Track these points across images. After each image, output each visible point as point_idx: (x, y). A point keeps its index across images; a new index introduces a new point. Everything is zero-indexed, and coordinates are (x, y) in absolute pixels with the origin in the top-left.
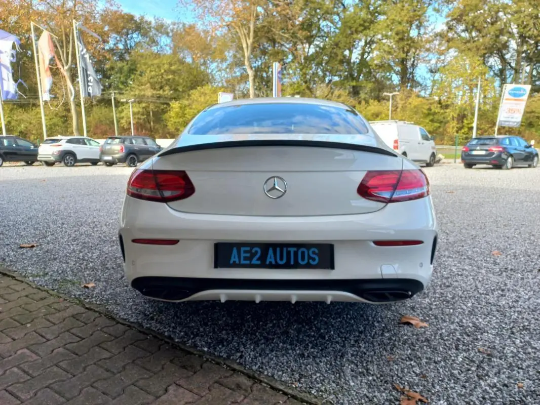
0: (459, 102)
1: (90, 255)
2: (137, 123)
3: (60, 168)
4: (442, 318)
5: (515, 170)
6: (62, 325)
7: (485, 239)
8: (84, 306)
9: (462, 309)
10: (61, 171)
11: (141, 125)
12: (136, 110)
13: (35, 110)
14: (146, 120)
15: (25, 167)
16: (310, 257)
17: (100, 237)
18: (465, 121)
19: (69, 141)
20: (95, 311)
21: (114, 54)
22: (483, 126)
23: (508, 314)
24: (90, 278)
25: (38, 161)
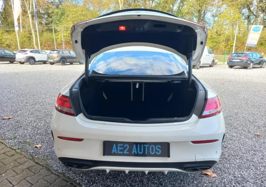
0: (227, 32)
1: (39, 124)
2: (66, 41)
3: (27, 65)
4: (224, 171)
5: (254, 70)
6: (21, 175)
7: (242, 115)
8: (34, 161)
9: (234, 164)
10: (28, 67)
11: (68, 42)
12: (65, 34)
13: (14, 34)
14: (70, 39)
15: (9, 64)
16: (156, 151)
17: (45, 112)
18: (229, 42)
19: (31, 52)
20: (40, 165)
21: (53, 5)
22: (238, 45)
23: (258, 168)
24: (39, 140)
25: (15, 61)
